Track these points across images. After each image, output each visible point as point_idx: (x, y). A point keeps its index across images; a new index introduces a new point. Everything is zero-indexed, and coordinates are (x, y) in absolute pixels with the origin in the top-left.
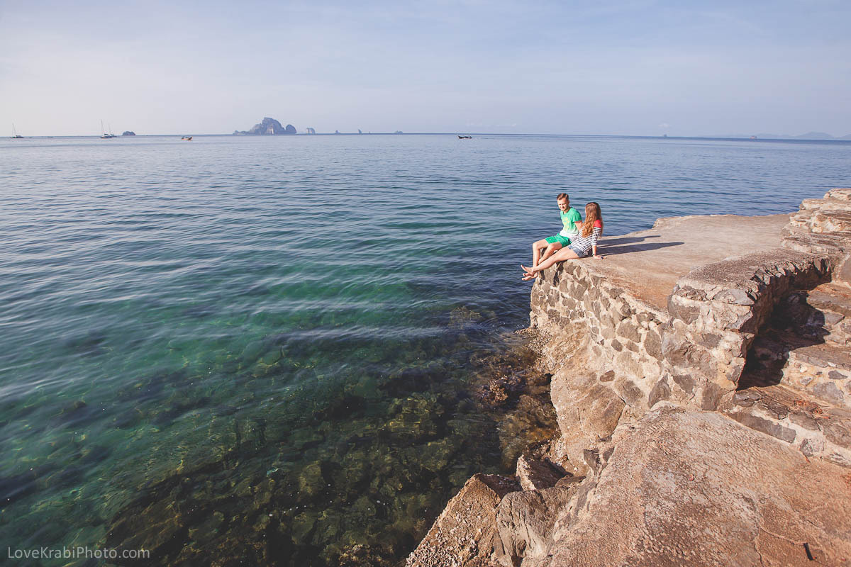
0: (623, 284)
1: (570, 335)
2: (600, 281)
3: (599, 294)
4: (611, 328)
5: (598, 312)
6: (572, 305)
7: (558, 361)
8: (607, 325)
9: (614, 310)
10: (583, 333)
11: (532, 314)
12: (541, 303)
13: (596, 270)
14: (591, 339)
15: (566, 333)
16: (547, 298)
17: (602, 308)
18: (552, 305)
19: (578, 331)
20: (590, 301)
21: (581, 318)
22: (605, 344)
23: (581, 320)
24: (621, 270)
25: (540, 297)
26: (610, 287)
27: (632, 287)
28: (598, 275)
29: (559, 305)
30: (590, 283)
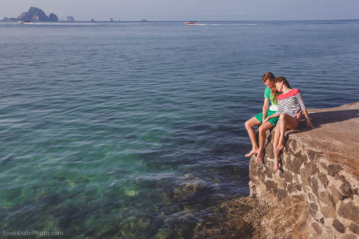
0: (340, 160)
1: (288, 208)
2: (316, 156)
3: (315, 170)
4: (331, 207)
5: (315, 188)
6: (289, 178)
7: (277, 235)
8: (326, 203)
9: (333, 188)
10: (302, 207)
11: (250, 183)
12: (259, 173)
13: (312, 144)
14: (310, 215)
15: (283, 206)
16: (264, 169)
17: (320, 184)
18: (270, 176)
19: (296, 204)
20: (307, 176)
21: (298, 191)
22: (326, 223)
23: (299, 193)
24: (337, 143)
25: (257, 167)
26: (328, 164)
27: (351, 164)
28: (314, 149)
29: (276, 176)
30: (306, 157)
